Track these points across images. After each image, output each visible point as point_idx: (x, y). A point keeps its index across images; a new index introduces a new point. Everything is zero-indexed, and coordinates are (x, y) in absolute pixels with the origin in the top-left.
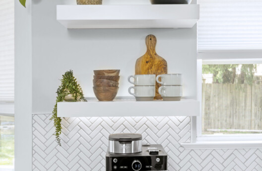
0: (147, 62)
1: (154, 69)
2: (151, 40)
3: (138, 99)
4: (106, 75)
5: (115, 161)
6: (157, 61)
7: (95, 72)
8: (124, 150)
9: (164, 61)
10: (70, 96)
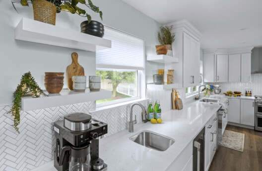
0: (74, 68)
1: (78, 72)
4: (58, 76)
6: (79, 68)
7: (46, 73)
9: (82, 68)
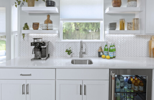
0: (47, 21)
1: (49, 23)
2: (49, 16)
3: (43, 29)
5: (33, 43)
6: (50, 21)
7: (33, 23)
8: (36, 41)
9: (51, 21)
10: (26, 29)
